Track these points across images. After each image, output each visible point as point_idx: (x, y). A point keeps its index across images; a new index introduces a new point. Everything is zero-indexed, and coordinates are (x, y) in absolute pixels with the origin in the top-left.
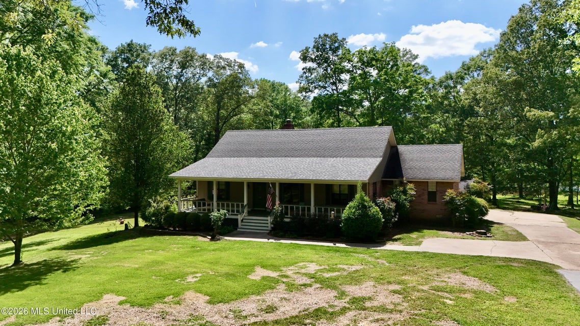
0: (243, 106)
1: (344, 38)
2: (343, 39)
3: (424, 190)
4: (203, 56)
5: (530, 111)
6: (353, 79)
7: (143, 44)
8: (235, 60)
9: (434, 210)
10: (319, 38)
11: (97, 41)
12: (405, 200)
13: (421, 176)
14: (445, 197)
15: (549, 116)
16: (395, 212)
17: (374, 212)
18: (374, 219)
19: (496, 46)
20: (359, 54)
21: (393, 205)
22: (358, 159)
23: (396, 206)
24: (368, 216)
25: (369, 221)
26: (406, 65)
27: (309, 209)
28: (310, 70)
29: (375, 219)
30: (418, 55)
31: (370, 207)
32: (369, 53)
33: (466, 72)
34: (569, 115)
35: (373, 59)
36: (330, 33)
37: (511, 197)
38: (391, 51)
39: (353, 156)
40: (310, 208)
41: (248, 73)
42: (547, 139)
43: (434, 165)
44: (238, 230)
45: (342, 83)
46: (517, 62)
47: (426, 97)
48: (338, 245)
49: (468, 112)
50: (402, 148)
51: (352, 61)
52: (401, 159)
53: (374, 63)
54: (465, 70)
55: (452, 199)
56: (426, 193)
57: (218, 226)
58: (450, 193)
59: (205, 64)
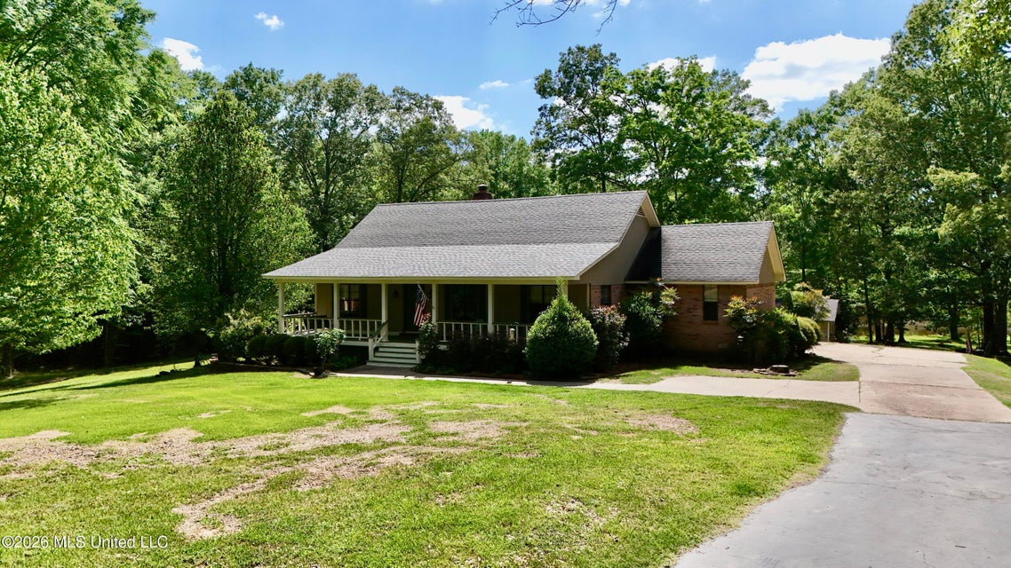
0: (442, 176)
1: (614, 52)
2: (611, 54)
3: (696, 300)
4: (371, 90)
5: (936, 173)
6: (624, 122)
7: (270, 70)
8: (427, 96)
9: (712, 334)
10: (569, 53)
11: (164, 57)
12: (655, 314)
13: (691, 275)
14: (727, 310)
15: (968, 180)
16: (624, 331)
17: (579, 327)
18: (578, 340)
19: (883, 58)
20: (633, 78)
21: (620, 320)
22: (578, 246)
23: (625, 322)
24: (567, 333)
25: (567, 344)
26: (717, 97)
27: (485, 328)
28: (553, 110)
29: (581, 342)
30: (748, 82)
31: (573, 320)
32: (652, 76)
33: (838, 109)
34: (1000, 176)
35: (656, 86)
36: (587, 45)
37: (936, 339)
38: (691, 73)
39: (571, 241)
40: (486, 326)
41: (450, 119)
42: (963, 222)
43: (717, 258)
44: (368, 364)
45: (608, 130)
46: (919, 86)
47: (748, 150)
48: (514, 383)
49: (838, 180)
50: (668, 231)
51: (623, 92)
52: (663, 248)
53: (660, 93)
54: (836, 106)
55: (739, 313)
56: (700, 304)
57: (329, 355)
58: (737, 302)
59: (373, 102)
